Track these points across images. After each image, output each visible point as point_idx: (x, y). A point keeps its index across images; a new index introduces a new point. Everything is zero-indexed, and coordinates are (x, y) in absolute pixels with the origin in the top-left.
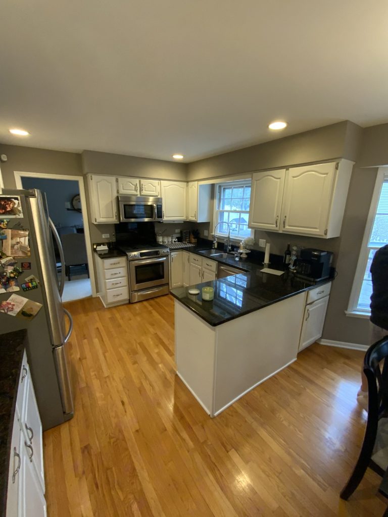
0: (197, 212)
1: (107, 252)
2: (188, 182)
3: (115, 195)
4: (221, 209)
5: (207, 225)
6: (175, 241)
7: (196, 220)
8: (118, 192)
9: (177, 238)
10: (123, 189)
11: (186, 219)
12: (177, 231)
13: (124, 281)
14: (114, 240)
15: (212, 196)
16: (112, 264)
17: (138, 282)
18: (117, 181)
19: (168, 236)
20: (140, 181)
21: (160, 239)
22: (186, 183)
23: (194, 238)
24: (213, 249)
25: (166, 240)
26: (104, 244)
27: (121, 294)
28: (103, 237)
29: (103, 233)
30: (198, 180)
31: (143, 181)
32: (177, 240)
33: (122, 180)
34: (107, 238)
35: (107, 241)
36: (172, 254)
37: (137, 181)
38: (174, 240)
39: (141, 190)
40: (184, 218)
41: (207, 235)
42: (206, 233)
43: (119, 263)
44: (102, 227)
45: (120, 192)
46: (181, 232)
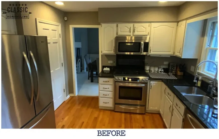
0: (182, 48)
1: (109, 72)
2: (178, 22)
3: (115, 36)
4: (212, 46)
5: (194, 62)
6: (160, 72)
7: (180, 56)
8: (117, 34)
9: (164, 69)
10: (121, 32)
11: (173, 54)
12: (166, 63)
13: (111, 94)
14: (115, 65)
15: (203, 33)
16: (104, 81)
17: (120, 98)
18: (117, 26)
19: (155, 66)
20: (134, 25)
21: (147, 68)
22: (176, 23)
23: (180, 71)
24: (195, 86)
25: (152, 69)
26: (108, 67)
27: (108, 103)
28: (109, 62)
29: (109, 60)
30: (187, 19)
31: (136, 25)
32: (163, 70)
33: (120, 25)
34: (111, 63)
35: (110, 65)
36: (152, 82)
37: (131, 25)
38: (160, 70)
39: (134, 31)
40: (171, 53)
41: (193, 71)
42: (192, 69)
43: (108, 82)
44: (108, 56)
45: (119, 34)
46: (169, 65)
